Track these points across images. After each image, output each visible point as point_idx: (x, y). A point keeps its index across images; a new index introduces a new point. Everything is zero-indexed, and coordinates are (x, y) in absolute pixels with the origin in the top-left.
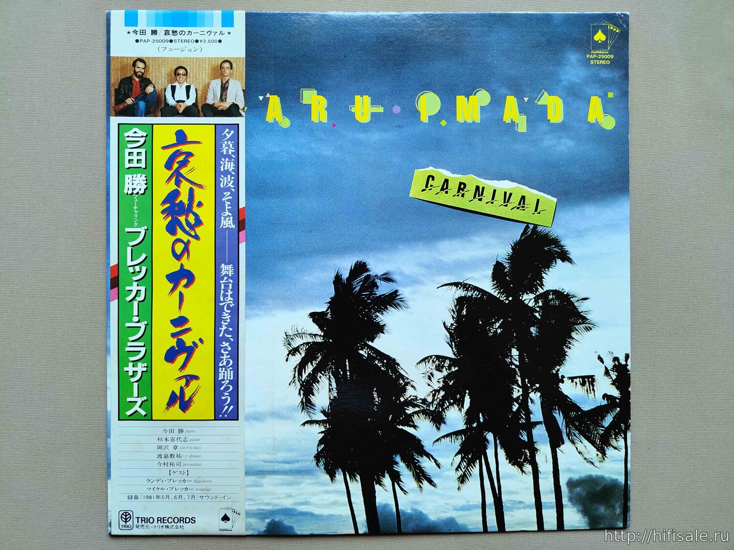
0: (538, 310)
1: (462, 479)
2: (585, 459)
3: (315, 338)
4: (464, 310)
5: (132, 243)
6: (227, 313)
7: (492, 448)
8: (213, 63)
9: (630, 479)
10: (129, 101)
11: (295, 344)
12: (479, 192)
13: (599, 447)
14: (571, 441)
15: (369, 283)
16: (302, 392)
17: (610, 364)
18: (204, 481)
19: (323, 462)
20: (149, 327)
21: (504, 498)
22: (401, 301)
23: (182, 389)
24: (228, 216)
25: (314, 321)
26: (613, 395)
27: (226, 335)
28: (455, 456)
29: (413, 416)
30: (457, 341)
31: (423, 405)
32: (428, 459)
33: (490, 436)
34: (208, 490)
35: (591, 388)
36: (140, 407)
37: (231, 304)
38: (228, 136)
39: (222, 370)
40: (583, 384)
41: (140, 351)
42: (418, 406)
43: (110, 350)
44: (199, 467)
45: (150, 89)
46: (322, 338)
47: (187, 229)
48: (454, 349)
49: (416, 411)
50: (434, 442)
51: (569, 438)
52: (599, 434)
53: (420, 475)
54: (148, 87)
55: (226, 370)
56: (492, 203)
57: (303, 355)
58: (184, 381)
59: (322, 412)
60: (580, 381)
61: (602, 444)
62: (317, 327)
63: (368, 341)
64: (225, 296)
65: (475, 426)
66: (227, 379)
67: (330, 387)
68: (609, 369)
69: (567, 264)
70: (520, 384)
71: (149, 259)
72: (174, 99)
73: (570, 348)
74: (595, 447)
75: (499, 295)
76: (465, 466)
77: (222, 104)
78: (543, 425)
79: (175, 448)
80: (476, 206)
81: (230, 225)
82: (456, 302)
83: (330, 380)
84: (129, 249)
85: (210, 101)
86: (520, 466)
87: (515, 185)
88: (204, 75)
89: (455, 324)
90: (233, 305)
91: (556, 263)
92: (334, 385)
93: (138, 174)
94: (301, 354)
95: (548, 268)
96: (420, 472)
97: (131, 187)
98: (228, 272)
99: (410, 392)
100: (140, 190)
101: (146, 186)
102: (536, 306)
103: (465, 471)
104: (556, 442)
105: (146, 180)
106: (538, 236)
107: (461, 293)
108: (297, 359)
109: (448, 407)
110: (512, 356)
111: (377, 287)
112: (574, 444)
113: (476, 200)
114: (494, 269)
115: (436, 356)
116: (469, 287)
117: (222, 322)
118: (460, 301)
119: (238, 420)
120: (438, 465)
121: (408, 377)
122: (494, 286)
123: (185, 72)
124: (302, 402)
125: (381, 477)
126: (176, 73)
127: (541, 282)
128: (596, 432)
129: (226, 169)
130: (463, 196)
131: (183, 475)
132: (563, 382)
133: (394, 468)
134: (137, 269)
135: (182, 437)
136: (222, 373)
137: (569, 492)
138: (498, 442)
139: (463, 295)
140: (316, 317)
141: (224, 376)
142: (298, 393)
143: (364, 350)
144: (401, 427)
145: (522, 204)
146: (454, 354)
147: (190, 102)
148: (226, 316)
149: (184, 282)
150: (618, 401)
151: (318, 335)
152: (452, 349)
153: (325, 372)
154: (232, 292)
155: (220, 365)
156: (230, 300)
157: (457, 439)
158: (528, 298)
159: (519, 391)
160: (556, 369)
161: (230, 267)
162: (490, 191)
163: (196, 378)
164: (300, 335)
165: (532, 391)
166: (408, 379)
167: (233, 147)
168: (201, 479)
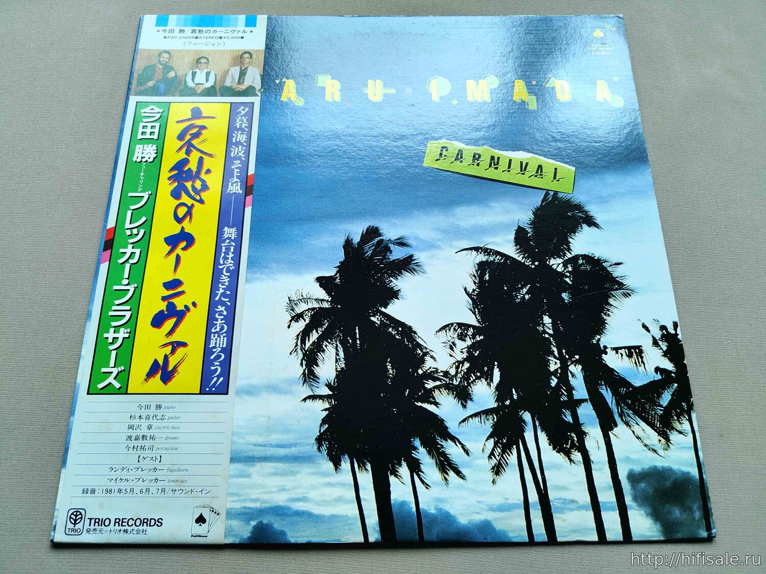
0: (568, 275)
1: (498, 470)
2: (646, 445)
3: (322, 304)
4: (486, 275)
5: (133, 207)
6: (225, 276)
7: (531, 431)
8: (234, 54)
9: (705, 472)
10: (150, 84)
11: (299, 310)
12: (494, 162)
13: (660, 431)
14: (625, 424)
15: (382, 247)
16: (304, 362)
17: (658, 334)
18: (180, 470)
19: (326, 446)
20: (138, 291)
21: (552, 495)
22: (417, 265)
23: (166, 358)
24: (236, 182)
25: (321, 286)
26: (666, 368)
27: (223, 299)
28: (487, 440)
29: (434, 391)
30: (481, 307)
31: (445, 379)
32: (453, 444)
33: (527, 416)
34: (182, 482)
35: (640, 360)
36: (115, 378)
37: (231, 266)
38: (243, 112)
39: (214, 336)
40: (630, 356)
41: (125, 316)
42: (440, 380)
43: (91, 315)
44: (175, 451)
45: (172, 74)
46: (329, 304)
47: (193, 194)
48: (478, 316)
49: (437, 386)
50: (460, 423)
51: (622, 420)
52: (658, 415)
53: (445, 465)
54: (170, 73)
55: (219, 336)
56: (509, 171)
57: (307, 321)
58: (170, 348)
59: (326, 385)
60: (626, 352)
61: (663, 428)
62: (324, 292)
63: (381, 307)
64: (225, 258)
65: (508, 404)
66: (219, 347)
67: (337, 357)
68: (657, 339)
69: (593, 229)
70: (557, 355)
71: (148, 223)
72: (193, 82)
73: (609, 315)
74: (656, 431)
75: (524, 259)
76: (499, 453)
77: (240, 86)
78: (589, 403)
79: (150, 427)
80: (492, 174)
81: (238, 190)
82: (477, 267)
83: (337, 350)
84: (129, 213)
85: (228, 83)
86: (568, 454)
87: (530, 155)
88: (224, 63)
89: (477, 290)
90: (234, 268)
91: (582, 228)
92: (342, 354)
93: (149, 145)
94: (305, 320)
95: (575, 233)
96: (444, 461)
97: (140, 156)
98: (230, 235)
99: (429, 364)
100: (149, 158)
101: (156, 155)
102: (565, 271)
103: (500, 459)
104: (607, 425)
105: (157, 150)
106: (559, 201)
107: (482, 257)
108: (301, 325)
109: (474, 381)
110: (544, 324)
111: (391, 252)
112: (630, 426)
113: (492, 169)
114: (516, 234)
115: (458, 324)
116: (490, 252)
117: (220, 286)
118: (482, 266)
119: (227, 394)
120: (467, 452)
121: (426, 346)
122: (518, 251)
123: (206, 61)
124: (304, 373)
125: (397, 466)
126: (198, 61)
127: (569, 247)
128: (653, 412)
129: (238, 140)
130: (478, 165)
131: (154, 462)
132: (606, 353)
133: (413, 455)
134: (135, 231)
135: (159, 413)
136: (214, 340)
137: (631, 489)
138: (537, 422)
139: (484, 259)
140: (323, 282)
141: (216, 343)
142: (300, 363)
143: (376, 316)
144: (419, 404)
145: (539, 172)
146: (478, 321)
147: (208, 85)
148: (225, 279)
149: (183, 244)
150: (673, 375)
151: (325, 300)
152: (476, 316)
153: (332, 341)
154: (233, 255)
155: (213, 330)
156: (231, 263)
157: (488, 420)
158: (556, 263)
159: (556, 363)
160: (597, 339)
161: (234, 230)
162: (506, 161)
163: (184, 345)
164: (305, 300)
165: (572, 364)
166: (426, 348)
167: (246, 121)
168: (176, 468)
